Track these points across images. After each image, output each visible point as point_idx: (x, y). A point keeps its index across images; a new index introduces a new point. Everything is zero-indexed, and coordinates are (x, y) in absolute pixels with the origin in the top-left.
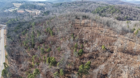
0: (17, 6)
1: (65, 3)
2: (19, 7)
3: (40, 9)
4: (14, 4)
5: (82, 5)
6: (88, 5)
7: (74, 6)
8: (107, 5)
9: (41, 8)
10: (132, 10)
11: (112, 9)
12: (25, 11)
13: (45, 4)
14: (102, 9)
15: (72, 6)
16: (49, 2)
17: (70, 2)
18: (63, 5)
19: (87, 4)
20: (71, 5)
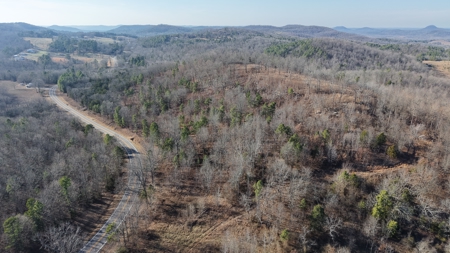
0: (40, 46)
1: (178, 36)
2: (46, 47)
3: (112, 53)
4: (27, 39)
5: (226, 40)
6: (244, 40)
7: (206, 45)
8: (294, 40)
9: (114, 51)
10: (352, 51)
11: (307, 48)
12: (69, 57)
13: (115, 38)
14: (283, 50)
15: (200, 44)
16: (126, 35)
17: (191, 33)
18: (174, 42)
19: (241, 37)
20: (197, 41)
